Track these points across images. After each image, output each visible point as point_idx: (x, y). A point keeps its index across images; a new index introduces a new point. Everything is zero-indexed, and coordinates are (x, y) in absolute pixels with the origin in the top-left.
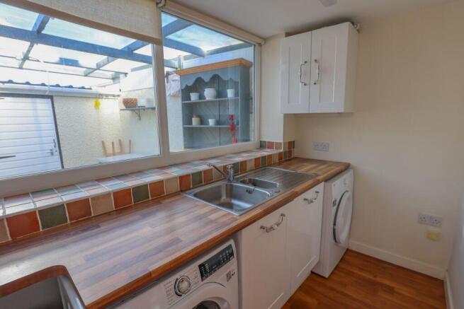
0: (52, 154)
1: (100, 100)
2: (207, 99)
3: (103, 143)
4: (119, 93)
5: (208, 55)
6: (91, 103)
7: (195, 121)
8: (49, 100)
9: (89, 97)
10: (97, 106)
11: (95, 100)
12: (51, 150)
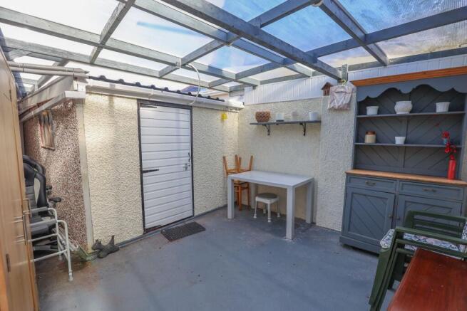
0: (186, 168)
1: (227, 113)
2: (398, 113)
3: (224, 158)
4: (242, 106)
5: (391, 64)
6: (218, 116)
7: (369, 139)
8: (189, 111)
9: (218, 110)
10: (223, 119)
11: (222, 113)
12: (186, 164)
